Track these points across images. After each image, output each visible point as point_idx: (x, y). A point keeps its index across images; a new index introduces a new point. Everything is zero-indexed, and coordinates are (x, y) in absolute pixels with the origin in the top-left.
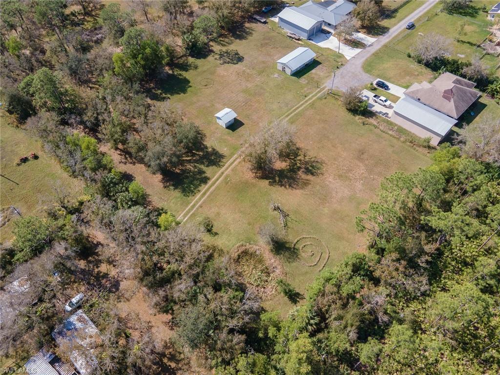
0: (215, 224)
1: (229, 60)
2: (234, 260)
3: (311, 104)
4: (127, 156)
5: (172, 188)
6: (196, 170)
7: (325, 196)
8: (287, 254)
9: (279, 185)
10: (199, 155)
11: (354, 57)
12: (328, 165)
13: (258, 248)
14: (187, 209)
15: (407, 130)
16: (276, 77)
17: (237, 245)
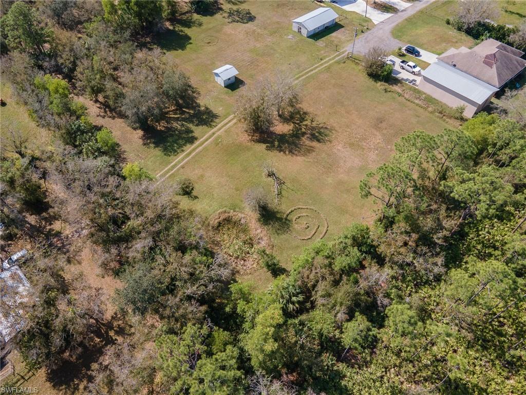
0: (196, 186)
1: (239, 19)
2: (213, 227)
3: (326, 68)
4: (107, 110)
5: (152, 145)
6: (183, 128)
7: (331, 165)
8: (277, 225)
9: (278, 150)
10: (188, 113)
11: (382, 22)
12: (339, 133)
13: (243, 216)
14: (166, 169)
15: (437, 100)
16: (289, 39)
17: (219, 211)
